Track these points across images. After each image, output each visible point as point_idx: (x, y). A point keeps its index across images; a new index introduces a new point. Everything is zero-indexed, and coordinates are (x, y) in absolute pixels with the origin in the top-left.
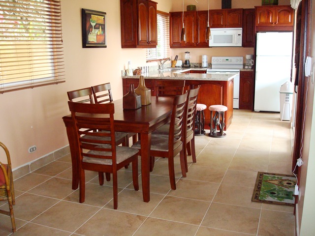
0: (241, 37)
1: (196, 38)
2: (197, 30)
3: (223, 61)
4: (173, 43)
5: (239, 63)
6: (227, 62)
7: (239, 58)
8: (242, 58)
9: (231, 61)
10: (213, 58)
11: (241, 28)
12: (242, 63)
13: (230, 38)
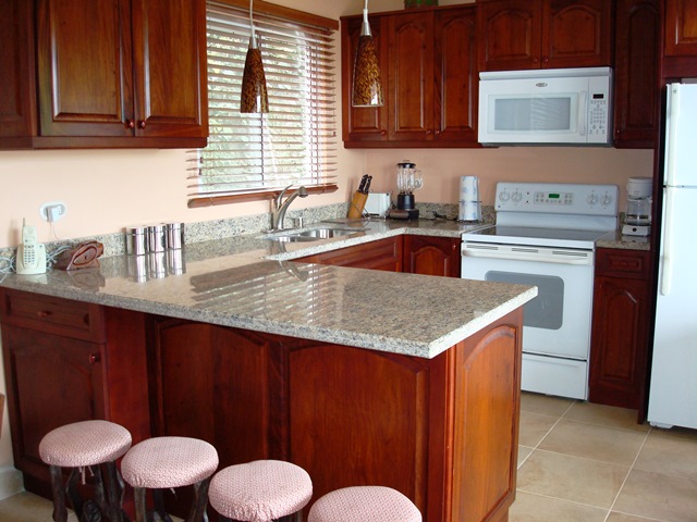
0: (604, 106)
1: (434, 113)
2: (437, 82)
3: (539, 198)
4: (353, 128)
5: (598, 209)
6: (555, 206)
7: (600, 191)
8: (612, 191)
9: (568, 201)
10: (501, 187)
11: (607, 69)
12: (612, 209)
13: (561, 110)
